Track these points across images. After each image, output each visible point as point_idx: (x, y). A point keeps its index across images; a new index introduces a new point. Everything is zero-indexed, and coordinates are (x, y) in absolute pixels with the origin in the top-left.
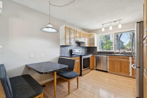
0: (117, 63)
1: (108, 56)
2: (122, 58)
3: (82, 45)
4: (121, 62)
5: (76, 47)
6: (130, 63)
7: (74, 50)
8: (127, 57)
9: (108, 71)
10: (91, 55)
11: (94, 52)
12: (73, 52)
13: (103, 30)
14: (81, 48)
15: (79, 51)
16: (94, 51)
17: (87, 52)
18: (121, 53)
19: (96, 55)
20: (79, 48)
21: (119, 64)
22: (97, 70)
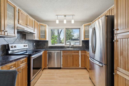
0: (70, 57)
1: (62, 51)
2: (74, 52)
3: (29, 37)
4: (73, 56)
5: (18, 40)
6: (79, 56)
7: (14, 45)
8: (77, 51)
9: (62, 67)
10: (43, 52)
11: (45, 47)
12: (11, 49)
13: (57, 22)
14: (26, 42)
15: (24, 46)
16: (45, 45)
17: (36, 47)
18: (71, 47)
19: (48, 50)
20: (24, 41)
21: (71, 58)
22: (49, 68)
